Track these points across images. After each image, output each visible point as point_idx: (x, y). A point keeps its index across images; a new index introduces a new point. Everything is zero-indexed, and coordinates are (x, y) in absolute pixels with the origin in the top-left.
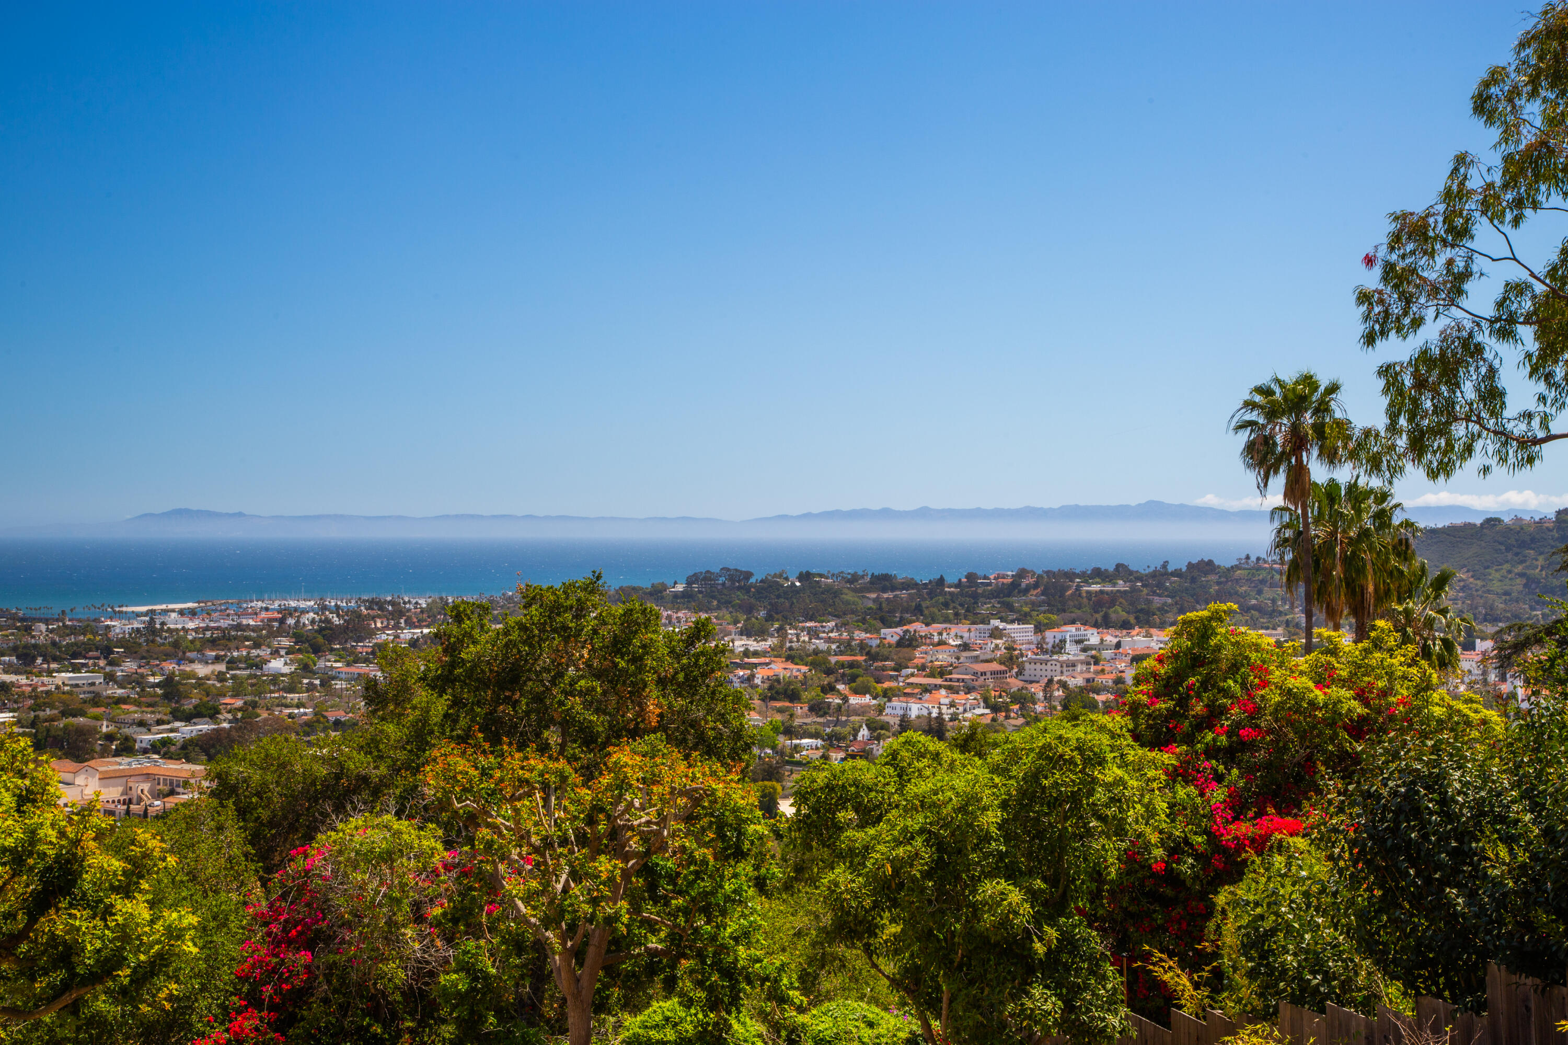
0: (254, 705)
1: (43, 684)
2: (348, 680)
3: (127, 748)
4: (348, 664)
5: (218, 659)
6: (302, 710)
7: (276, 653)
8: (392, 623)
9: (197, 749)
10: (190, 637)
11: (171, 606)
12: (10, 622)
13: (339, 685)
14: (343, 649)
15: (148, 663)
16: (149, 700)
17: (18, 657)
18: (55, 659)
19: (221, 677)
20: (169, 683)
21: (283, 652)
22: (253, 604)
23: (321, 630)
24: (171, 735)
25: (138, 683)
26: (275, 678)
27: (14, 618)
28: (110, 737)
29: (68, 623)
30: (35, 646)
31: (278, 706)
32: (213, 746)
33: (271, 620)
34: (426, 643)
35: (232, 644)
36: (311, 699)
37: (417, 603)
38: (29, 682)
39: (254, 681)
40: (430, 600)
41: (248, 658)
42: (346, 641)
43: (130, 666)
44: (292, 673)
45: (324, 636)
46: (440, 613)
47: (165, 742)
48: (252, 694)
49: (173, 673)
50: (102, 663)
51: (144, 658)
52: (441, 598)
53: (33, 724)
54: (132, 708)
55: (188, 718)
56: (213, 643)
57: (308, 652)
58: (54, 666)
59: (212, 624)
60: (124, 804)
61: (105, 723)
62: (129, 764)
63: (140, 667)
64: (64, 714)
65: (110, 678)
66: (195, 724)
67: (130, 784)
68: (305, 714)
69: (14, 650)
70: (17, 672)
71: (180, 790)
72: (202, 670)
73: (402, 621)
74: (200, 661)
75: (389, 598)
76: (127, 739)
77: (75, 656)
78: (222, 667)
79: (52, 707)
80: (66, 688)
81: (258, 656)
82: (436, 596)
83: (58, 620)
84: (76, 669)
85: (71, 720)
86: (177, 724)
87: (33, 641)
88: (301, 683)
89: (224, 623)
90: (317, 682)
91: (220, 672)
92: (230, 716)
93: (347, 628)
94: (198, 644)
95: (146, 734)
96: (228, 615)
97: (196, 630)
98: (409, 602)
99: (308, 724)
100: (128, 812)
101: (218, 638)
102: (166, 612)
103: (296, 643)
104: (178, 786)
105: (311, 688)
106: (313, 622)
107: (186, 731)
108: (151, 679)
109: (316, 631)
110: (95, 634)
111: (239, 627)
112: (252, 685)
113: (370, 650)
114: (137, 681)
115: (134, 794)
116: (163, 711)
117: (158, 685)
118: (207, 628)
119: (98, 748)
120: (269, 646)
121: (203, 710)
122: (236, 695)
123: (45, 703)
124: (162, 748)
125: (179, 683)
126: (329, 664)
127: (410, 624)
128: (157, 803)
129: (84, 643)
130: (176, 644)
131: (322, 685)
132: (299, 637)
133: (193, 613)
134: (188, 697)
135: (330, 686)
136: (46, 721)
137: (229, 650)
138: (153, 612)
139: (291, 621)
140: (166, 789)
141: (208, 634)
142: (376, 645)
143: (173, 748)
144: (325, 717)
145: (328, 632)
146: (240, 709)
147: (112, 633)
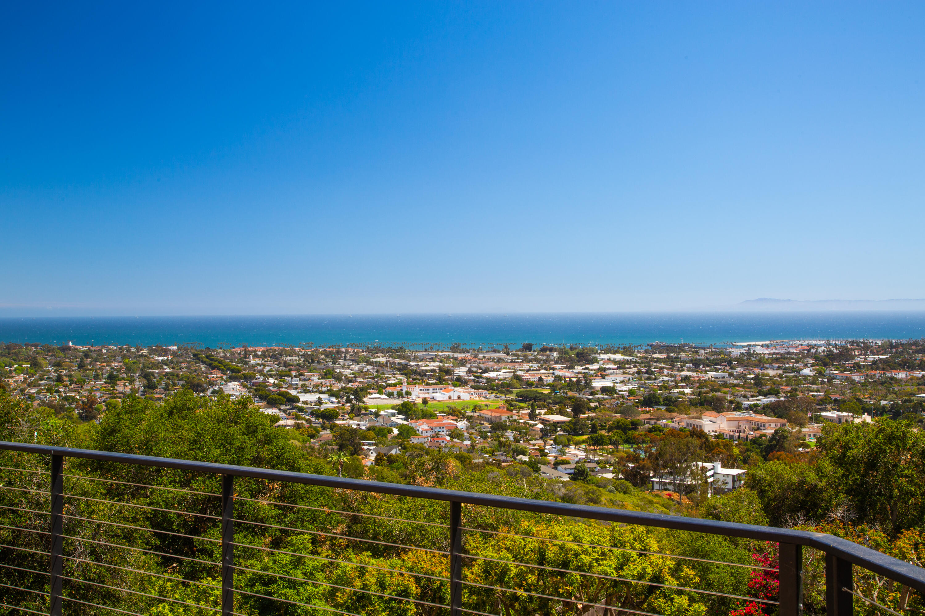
0: (796, 390)
1: (703, 377)
2: (841, 380)
3: (738, 408)
4: (841, 372)
5: (779, 368)
6: (818, 393)
7: (806, 366)
8: (863, 352)
9: (769, 410)
10: (766, 357)
11: (757, 343)
12: (689, 349)
13: (836, 382)
14: (839, 365)
15: (747, 369)
16: (748, 386)
17: (693, 365)
18: (708, 366)
19: (780, 376)
20: (757, 378)
21: (809, 365)
22: (795, 342)
23: (828, 355)
24: (758, 402)
25: (743, 378)
26: (805, 377)
27: (692, 347)
28: (731, 402)
29: (714, 350)
30: (700, 360)
31: (807, 391)
32: (777, 408)
33: (804, 350)
34: (881, 363)
35: (785, 361)
36: (823, 388)
37: (876, 343)
38: (697, 375)
39: (796, 379)
40: (883, 342)
41: (793, 367)
42: (840, 361)
43: (739, 370)
44: (814, 375)
45: (829, 358)
46: (888, 348)
47: (756, 405)
48: (795, 384)
49: (759, 374)
50: (728, 368)
51: (746, 366)
52: (889, 341)
53: (699, 395)
54: (741, 389)
55: (766, 395)
56: (777, 360)
57: (821, 366)
58: (707, 369)
59: (776, 352)
60: (738, 432)
61: (729, 396)
62: (740, 415)
63: (744, 370)
64: (712, 390)
65: (731, 375)
66: (769, 398)
67: (740, 424)
68: (820, 395)
69: (691, 361)
70: (692, 371)
71: (762, 428)
72: (772, 373)
73: (868, 352)
74: (771, 368)
75: (862, 340)
76: (738, 403)
77: (716, 365)
78: (781, 372)
79: (707, 387)
80: (713, 379)
81: (798, 367)
82: (886, 340)
83: (709, 348)
84: (716, 370)
85: (715, 393)
86: (761, 397)
87: (699, 357)
88: (818, 380)
89: (782, 351)
90: (826, 380)
91: (780, 374)
92: (784, 395)
93: (841, 355)
94: (770, 361)
95: (747, 401)
96: (784, 347)
97: (769, 354)
98: (872, 342)
99: (821, 400)
100: (739, 436)
101: (779, 358)
102: (755, 345)
103: (815, 361)
104: (761, 426)
105: (823, 383)
106: (824, 351)
107: (764, 400)
108: (749, 376)
109: (825, 356)
110: (725, 355)
111: (789, 353)
112: (795, 380)
113: (852, 365)
114: (742, 377)
115: (742, 427)
116: (755, 391)
117: (751, 379)
118: (774, 353)
119: (726, 406)
120: (803, 362)
121: (772, 392)
122: (787, 385)
123: (704, 386)
124: (753, 408)
125: (761, 378)
126: (832, 372)
127: (873, 353)
128: (752, 433)
129: (720, 359)
130: (760, 361)
131: (828, 381)
132: (817, 358)
133: (767, 346)
134: (765, 385)
135: (832, 383)
136: (704, 393)
137: (784, 364)
138: (749, 345)
139: (813, 351)
140: (756, 427)
141: (774, 356)
142: (855, 363)
143: (759, 408)
144: (829, 397)
145: (831, 356)
146: (789, 392)
147: (732, 355)
